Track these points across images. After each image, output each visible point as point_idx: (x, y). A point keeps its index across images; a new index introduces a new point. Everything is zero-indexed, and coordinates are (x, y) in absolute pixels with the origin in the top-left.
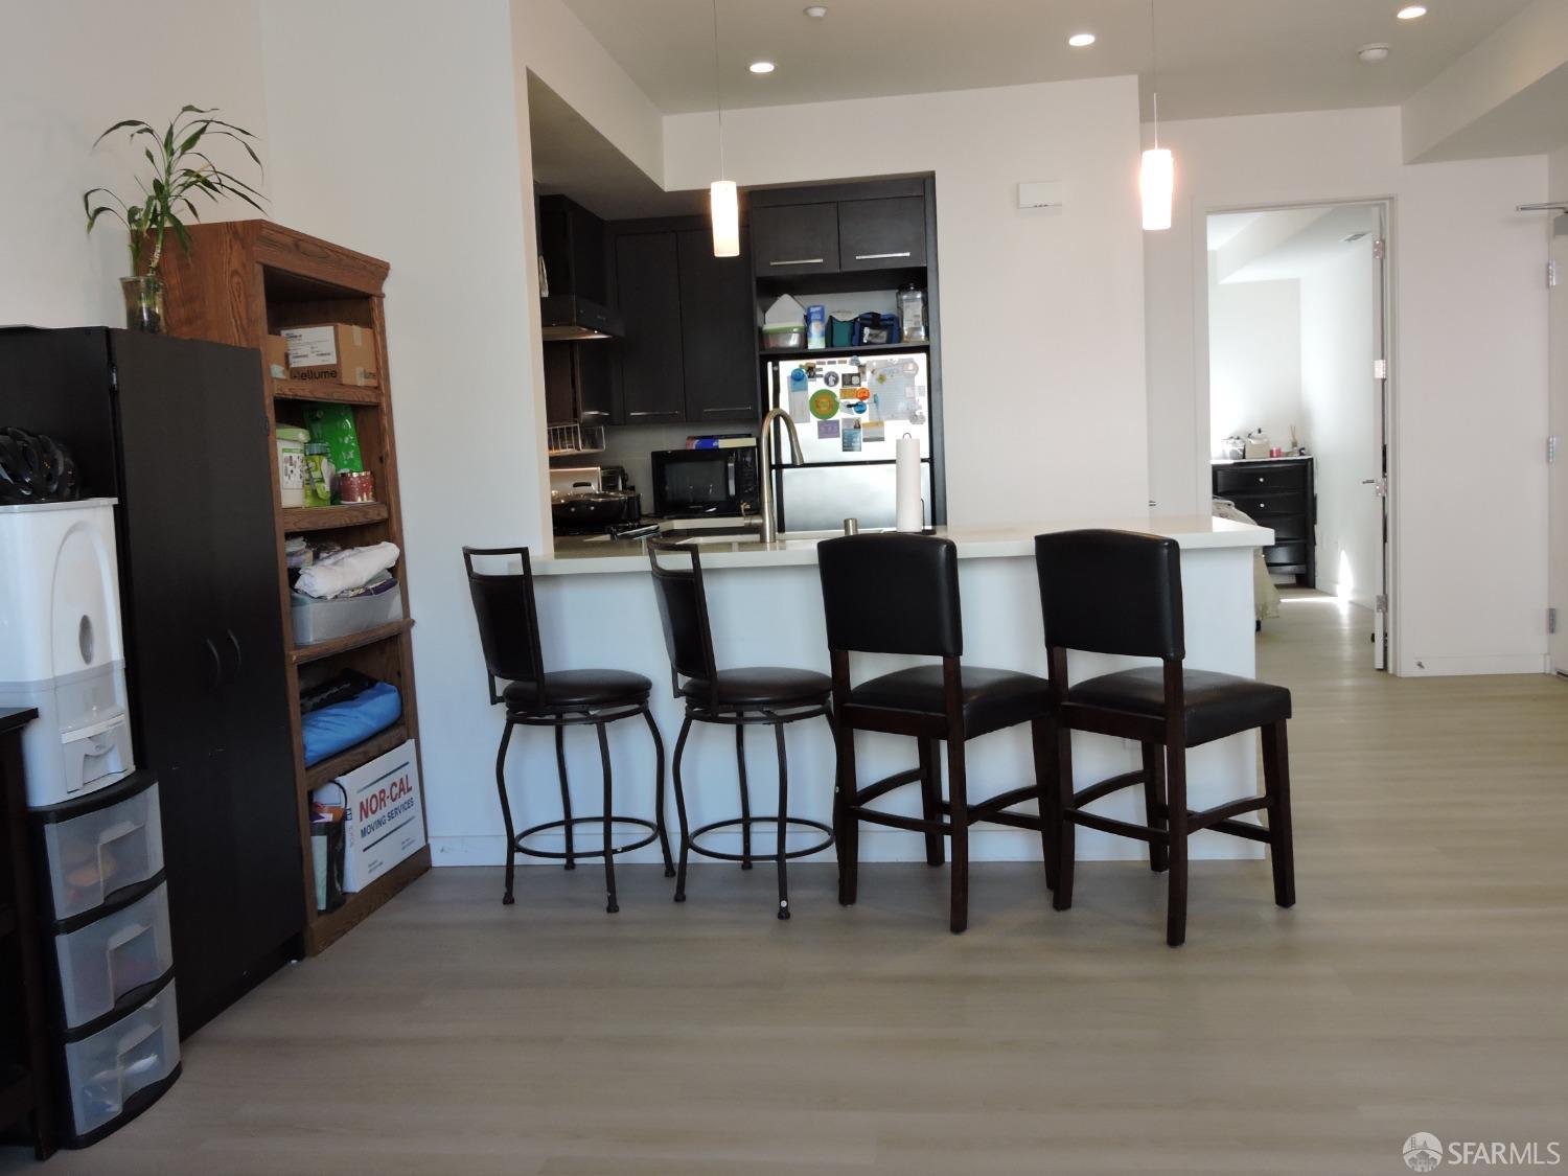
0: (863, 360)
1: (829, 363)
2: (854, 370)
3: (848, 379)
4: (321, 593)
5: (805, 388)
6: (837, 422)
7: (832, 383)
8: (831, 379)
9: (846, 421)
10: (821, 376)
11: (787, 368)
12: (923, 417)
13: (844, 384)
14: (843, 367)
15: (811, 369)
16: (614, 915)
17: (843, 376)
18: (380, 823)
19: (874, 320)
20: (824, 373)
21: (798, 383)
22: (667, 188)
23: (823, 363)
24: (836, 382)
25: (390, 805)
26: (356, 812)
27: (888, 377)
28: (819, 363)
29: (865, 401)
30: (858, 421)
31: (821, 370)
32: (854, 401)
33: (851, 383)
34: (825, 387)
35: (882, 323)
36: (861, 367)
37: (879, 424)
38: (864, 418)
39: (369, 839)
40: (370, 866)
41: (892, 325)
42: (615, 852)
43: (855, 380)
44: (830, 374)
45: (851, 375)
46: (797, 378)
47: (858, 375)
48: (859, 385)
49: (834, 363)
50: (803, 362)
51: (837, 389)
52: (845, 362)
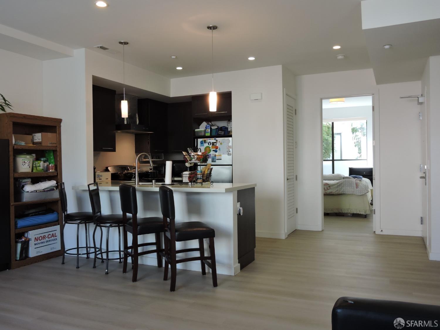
0: (217, 139)
1: (209, 139)
2: (215, 141)
3: (213, 143)
4: (28, 191)
5: (203, 146)
6: (211, 154)
7: (210, 144)
8: (210, 143)
9: (213, 154)
10: (207, 143)
11: (200, 140)
12: (231, 154)
13: (212, 145)
14: (212, 140)
15: (205, 141)
16: (78, 269)
17: (212, 143)
18: (42, 243)
19: (221, 129)
20: (208, 142)
21: (202, 144)
22: (171, 96)
23: (208, 139)
24: (211, 144)
25: (47, 239)
26: (33, 239)
27: (223, 143)
28: (207, 139)
29: (217, 150)
30: (215, 154)
31: (207, 141)
32: (214, 149)
33: (214, 145)
34: (208, 145)
35: (223, 129)
36: (217, 140)
37: (220, 155)
38: (217, 154)
39: (37, 246)
40: (37, 252)
41: (225, 130)
42: (80, 254)
43: (215, 144)
44: (209, 142)
45: (214, 143)
46: (202, 143)
47: (216, 143)
48: (216, 145)
49: (210, 139)
50: (203, 139)
51: (211, 146)
52: (213, 139)
